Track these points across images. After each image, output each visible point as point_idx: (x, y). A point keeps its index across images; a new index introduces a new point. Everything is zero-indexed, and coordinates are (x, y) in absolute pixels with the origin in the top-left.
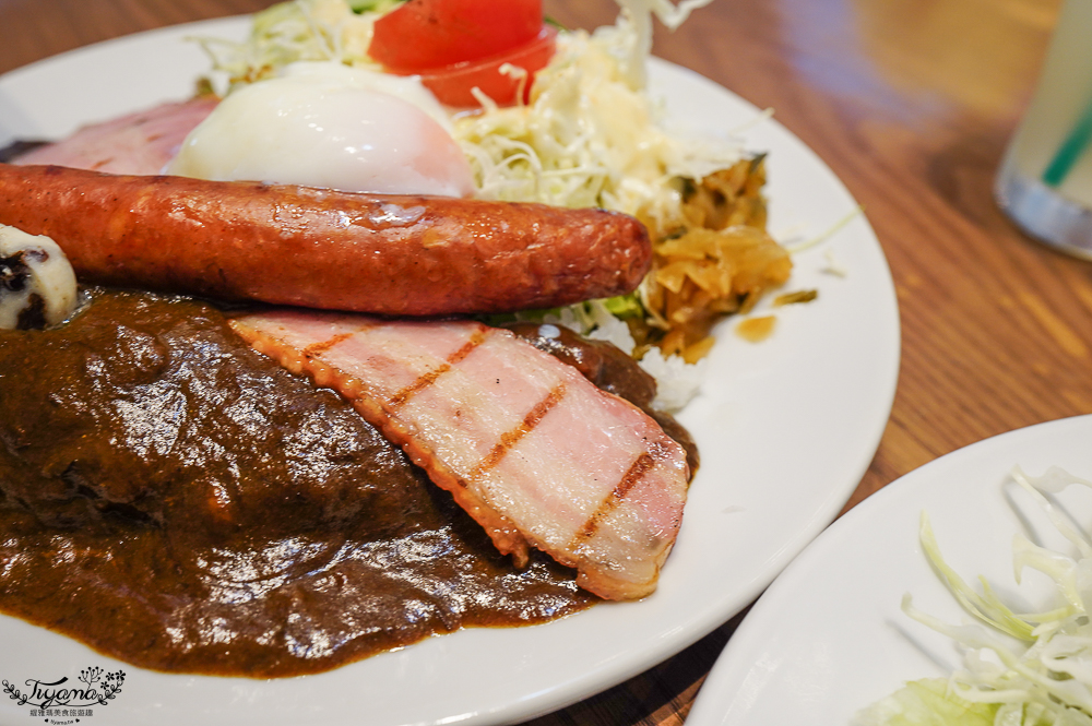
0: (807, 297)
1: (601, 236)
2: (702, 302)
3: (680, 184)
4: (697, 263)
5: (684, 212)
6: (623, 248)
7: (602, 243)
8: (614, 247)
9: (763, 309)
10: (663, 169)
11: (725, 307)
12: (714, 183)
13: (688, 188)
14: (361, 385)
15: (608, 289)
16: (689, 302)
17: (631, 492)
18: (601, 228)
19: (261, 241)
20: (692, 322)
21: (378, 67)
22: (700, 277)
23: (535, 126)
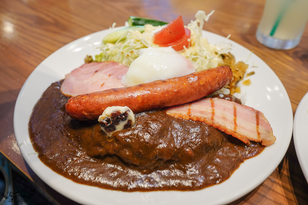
0: (253, 73)
1: (226, 72)
2: (236, 80)
3: (221, 56)
4: (235, 72)
5: (224, 62)
6: (230, 74)
7: (227, 74)
9: (245, 78)
10: (216, 53)
13: (223, 56)
14: (197, 117)
16: (234, 81)
17: (259, 123)
19: (171, 93)
21: (158, 46)
23: (196, 51)
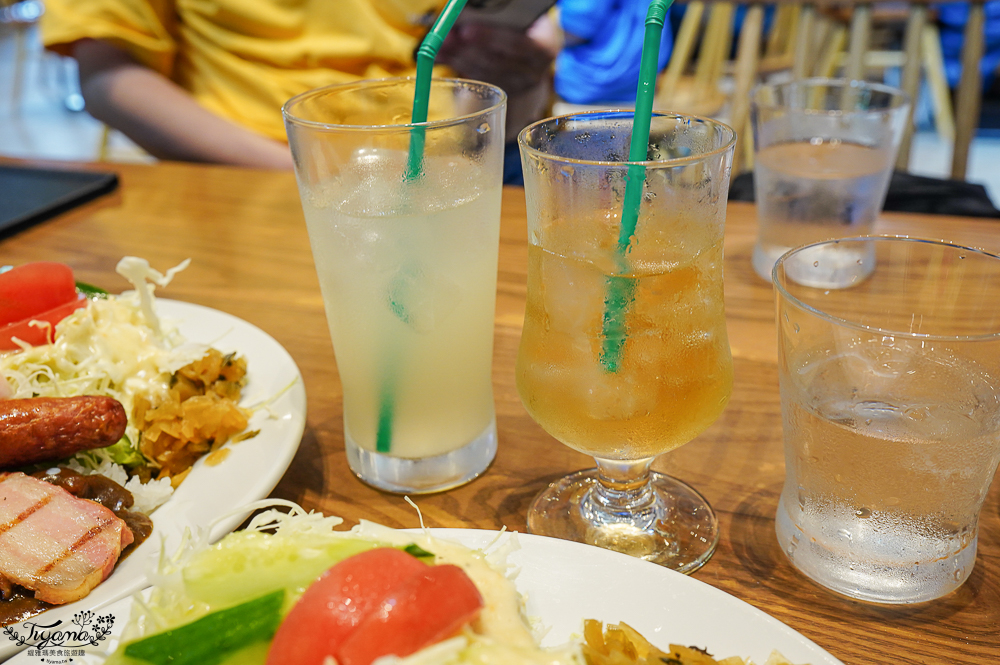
0: (252, 435)
1: (82, 410)
2: (180, 446)
3: (168, 377)
4: (169, 422)
5: (169, 394)
6: (100, 414)
7: (83, 413)
8: (93, 416)
11: (197, 448)
12: (191, 374)
13: (173, 380)
15: (95, 441)
16: (169, 448)
18: (83, 405)
20: (174, 460)
22: (173, 432)
